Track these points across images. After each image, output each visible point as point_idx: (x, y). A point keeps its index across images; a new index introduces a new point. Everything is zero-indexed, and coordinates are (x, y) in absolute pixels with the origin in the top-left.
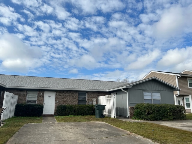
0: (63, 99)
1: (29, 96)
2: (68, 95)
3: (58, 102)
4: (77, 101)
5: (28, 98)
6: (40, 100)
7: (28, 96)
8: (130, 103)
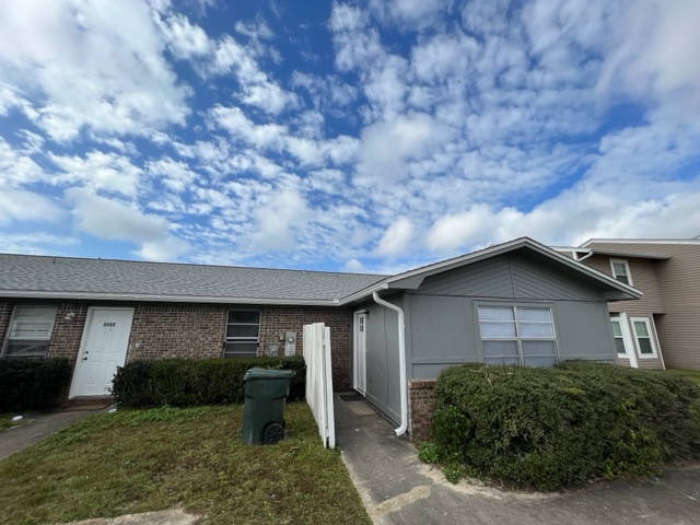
0: (161, 336)
1: (19, 324)
2: (183, 319)
3: (141, 348)
4: (219, 344)
5: (13, 334)
6: (63, 339)
7: (13, 325)
8: (416, 359)
